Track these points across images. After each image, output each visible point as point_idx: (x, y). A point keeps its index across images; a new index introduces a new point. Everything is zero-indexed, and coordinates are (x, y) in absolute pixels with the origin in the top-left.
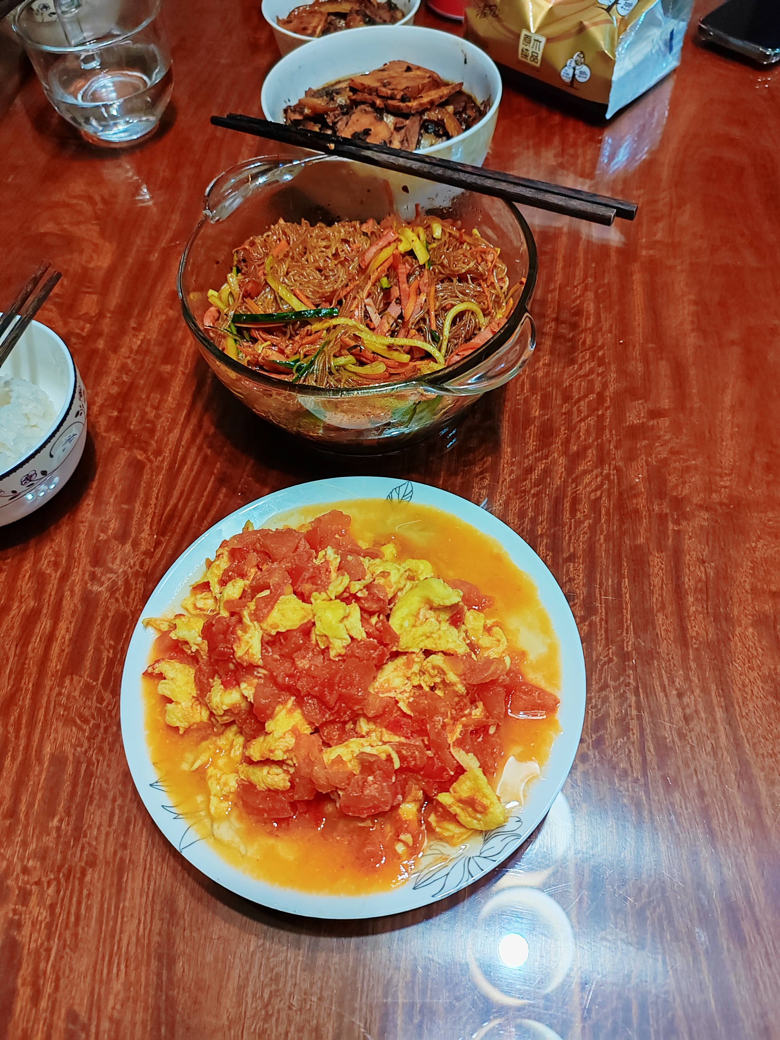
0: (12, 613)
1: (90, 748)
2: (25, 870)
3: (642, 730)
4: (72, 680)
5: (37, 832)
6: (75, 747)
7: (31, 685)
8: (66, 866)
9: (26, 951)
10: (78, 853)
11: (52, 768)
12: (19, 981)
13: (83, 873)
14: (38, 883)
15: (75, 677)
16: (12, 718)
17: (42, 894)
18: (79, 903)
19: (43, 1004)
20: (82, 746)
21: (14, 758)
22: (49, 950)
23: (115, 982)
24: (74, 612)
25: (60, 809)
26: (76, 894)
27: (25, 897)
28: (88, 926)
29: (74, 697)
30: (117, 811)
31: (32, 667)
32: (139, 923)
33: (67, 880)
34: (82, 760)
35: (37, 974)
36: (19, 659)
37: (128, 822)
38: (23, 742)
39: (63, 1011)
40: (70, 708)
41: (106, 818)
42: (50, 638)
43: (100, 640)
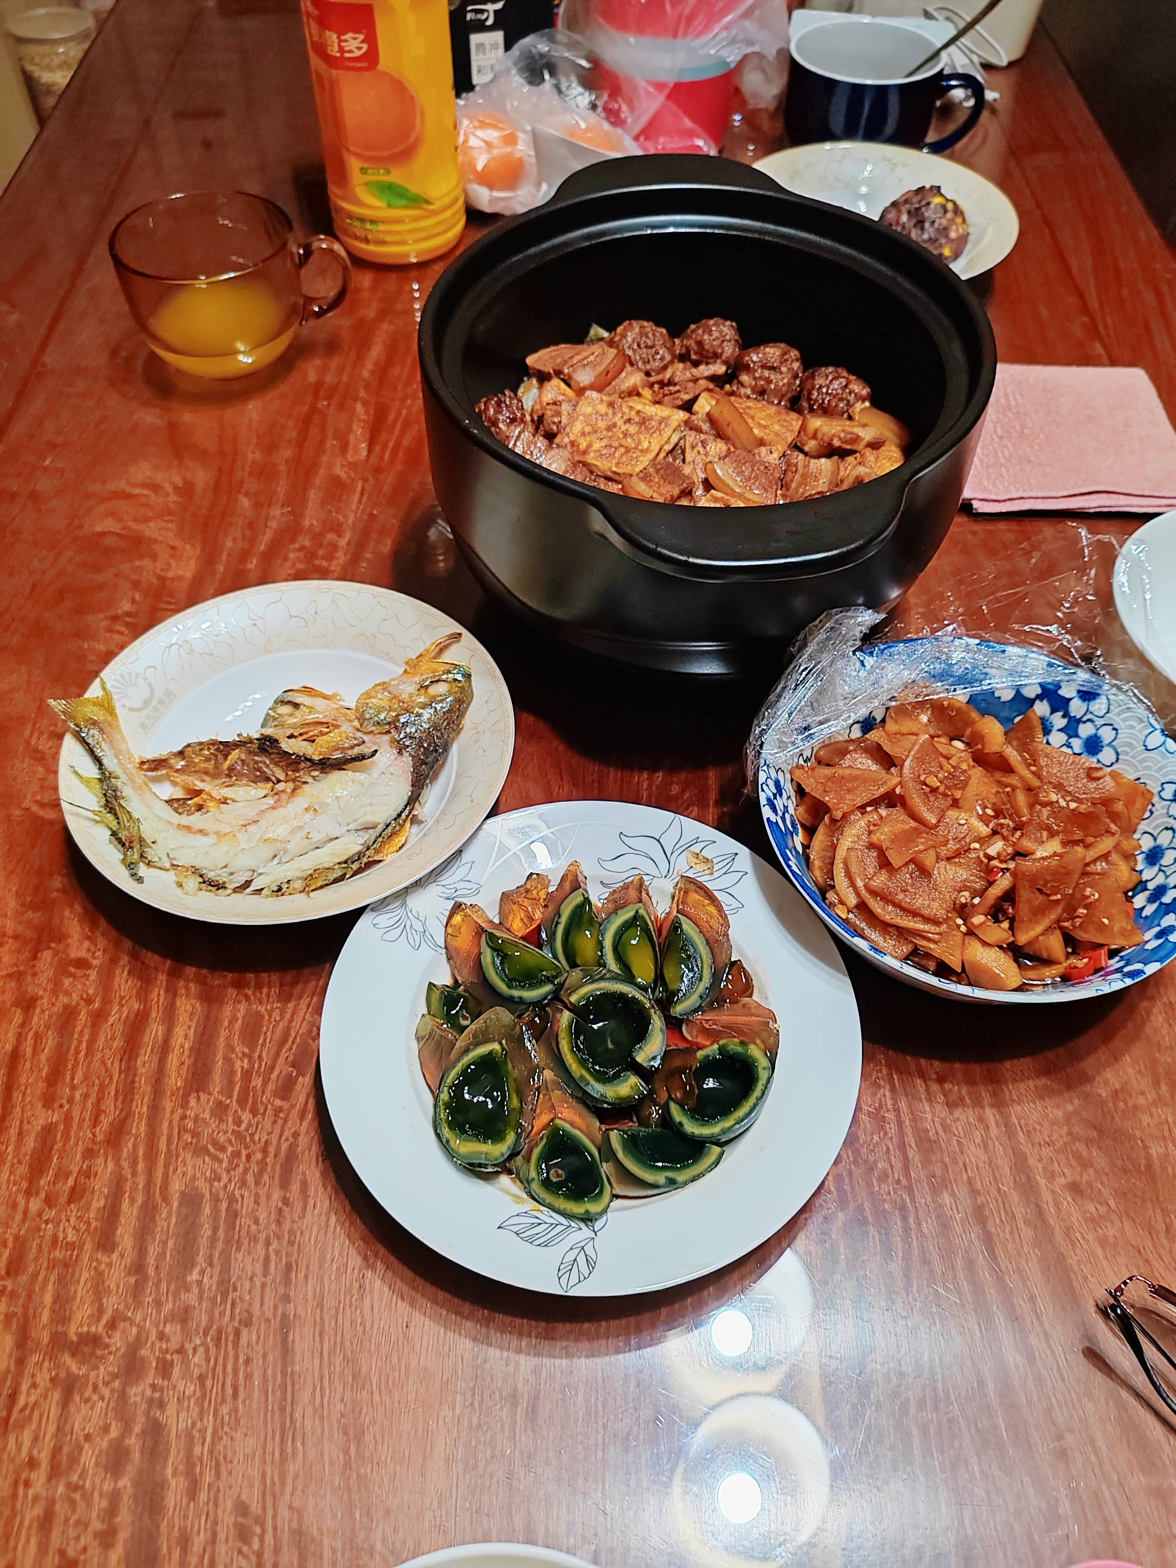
0: (111, 1020)
1: (230, 1181)
2: (161, 1336)
3: (900, 1123)
4: (198, 1099)
5: (172, 1288)
6: (211, 1181)
7: (145, 1109)
8: (215, 1327)
9: (173, 1435)
10: (228, 1312)
11: (184, 1210)
12: (169, 1471)
13: (237, 1334)
14: (181, 1351)
15: (201, 1094)
16: (125, 1150)
17: (186, 1362)
18: (235, 1371)
19: (203, 1497)
20: (219, 1180)
21: (132, 1200)
22: (203, 1431)
23: (290, 1462)
24: (192, 1013)
25: (200, 1259)
26: (231, 1359)
27: (165, 1369)
28: (250, 1397)
29: (204, 1120)
30: (273, 1257)
31: (144, 1086)
32: (314, 1390)
33: (218, 1343)
34: (221, 1196)
35: (190, 1462)
36: (127, 1076)
37: (288, 1268)
38: (141, 1181)
39: (229, 1504)
40: (198, 1134)
41: (259, 1267)
42: (165, 1048)
43: (230, 1048)
